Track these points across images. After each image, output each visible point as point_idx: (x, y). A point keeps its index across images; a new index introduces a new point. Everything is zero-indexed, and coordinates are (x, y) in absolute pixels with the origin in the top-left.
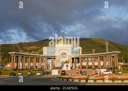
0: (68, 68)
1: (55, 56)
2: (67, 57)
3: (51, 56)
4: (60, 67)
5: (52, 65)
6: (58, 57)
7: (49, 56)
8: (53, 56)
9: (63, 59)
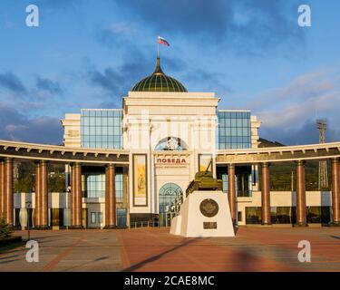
0: (214, 226)
1: (125, 157)
2: (192, 161)
3: (101, 156)
4: (151, 215)
5: (107, 203)
6: (140, 161)
7: (91, 155)
8: (113, 156)
9: (167, 171)
